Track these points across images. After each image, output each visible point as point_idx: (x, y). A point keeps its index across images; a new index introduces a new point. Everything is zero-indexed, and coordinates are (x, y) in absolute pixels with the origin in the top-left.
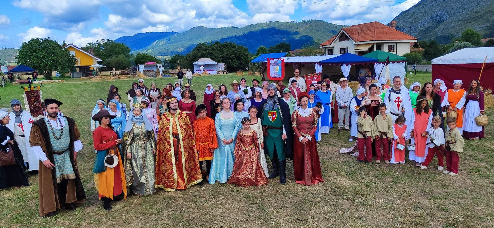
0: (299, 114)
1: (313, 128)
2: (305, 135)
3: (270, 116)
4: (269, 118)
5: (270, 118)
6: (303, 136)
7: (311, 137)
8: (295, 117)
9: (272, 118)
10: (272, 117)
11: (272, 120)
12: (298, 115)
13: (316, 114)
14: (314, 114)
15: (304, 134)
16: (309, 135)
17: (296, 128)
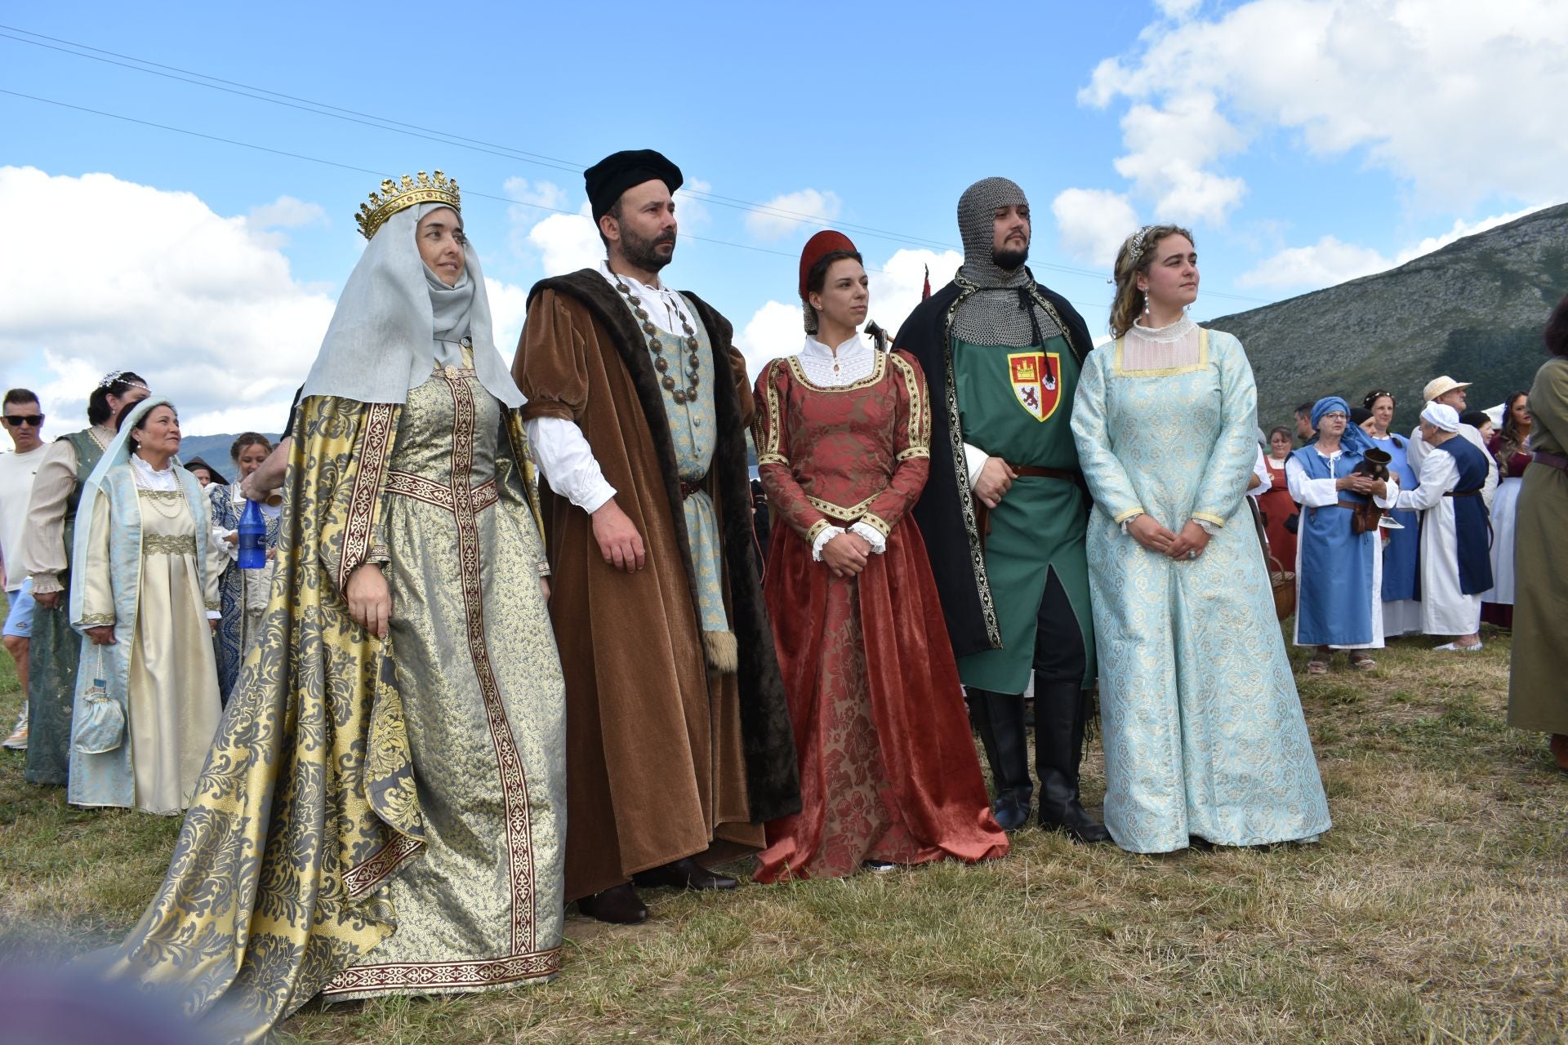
0: (796, 375)
1: (903, 469)
2: (847, 515)
3: (1028, 387)
4: (1021, 397)
5: (1030, 395)
6: (834, 521)
7: (887, 528)
8: (776, 399)
9: (1038, 395)
10: (1037, 386)
11: (1036, 412)
12: (790, 380)
13: (912, 376)
14: (901, 375)
15: (839, 509)
16: (870, 516)
17: (779, 470)
